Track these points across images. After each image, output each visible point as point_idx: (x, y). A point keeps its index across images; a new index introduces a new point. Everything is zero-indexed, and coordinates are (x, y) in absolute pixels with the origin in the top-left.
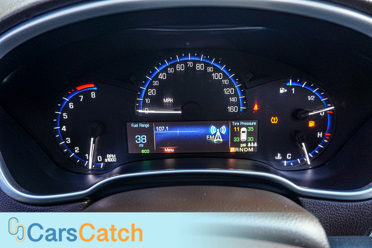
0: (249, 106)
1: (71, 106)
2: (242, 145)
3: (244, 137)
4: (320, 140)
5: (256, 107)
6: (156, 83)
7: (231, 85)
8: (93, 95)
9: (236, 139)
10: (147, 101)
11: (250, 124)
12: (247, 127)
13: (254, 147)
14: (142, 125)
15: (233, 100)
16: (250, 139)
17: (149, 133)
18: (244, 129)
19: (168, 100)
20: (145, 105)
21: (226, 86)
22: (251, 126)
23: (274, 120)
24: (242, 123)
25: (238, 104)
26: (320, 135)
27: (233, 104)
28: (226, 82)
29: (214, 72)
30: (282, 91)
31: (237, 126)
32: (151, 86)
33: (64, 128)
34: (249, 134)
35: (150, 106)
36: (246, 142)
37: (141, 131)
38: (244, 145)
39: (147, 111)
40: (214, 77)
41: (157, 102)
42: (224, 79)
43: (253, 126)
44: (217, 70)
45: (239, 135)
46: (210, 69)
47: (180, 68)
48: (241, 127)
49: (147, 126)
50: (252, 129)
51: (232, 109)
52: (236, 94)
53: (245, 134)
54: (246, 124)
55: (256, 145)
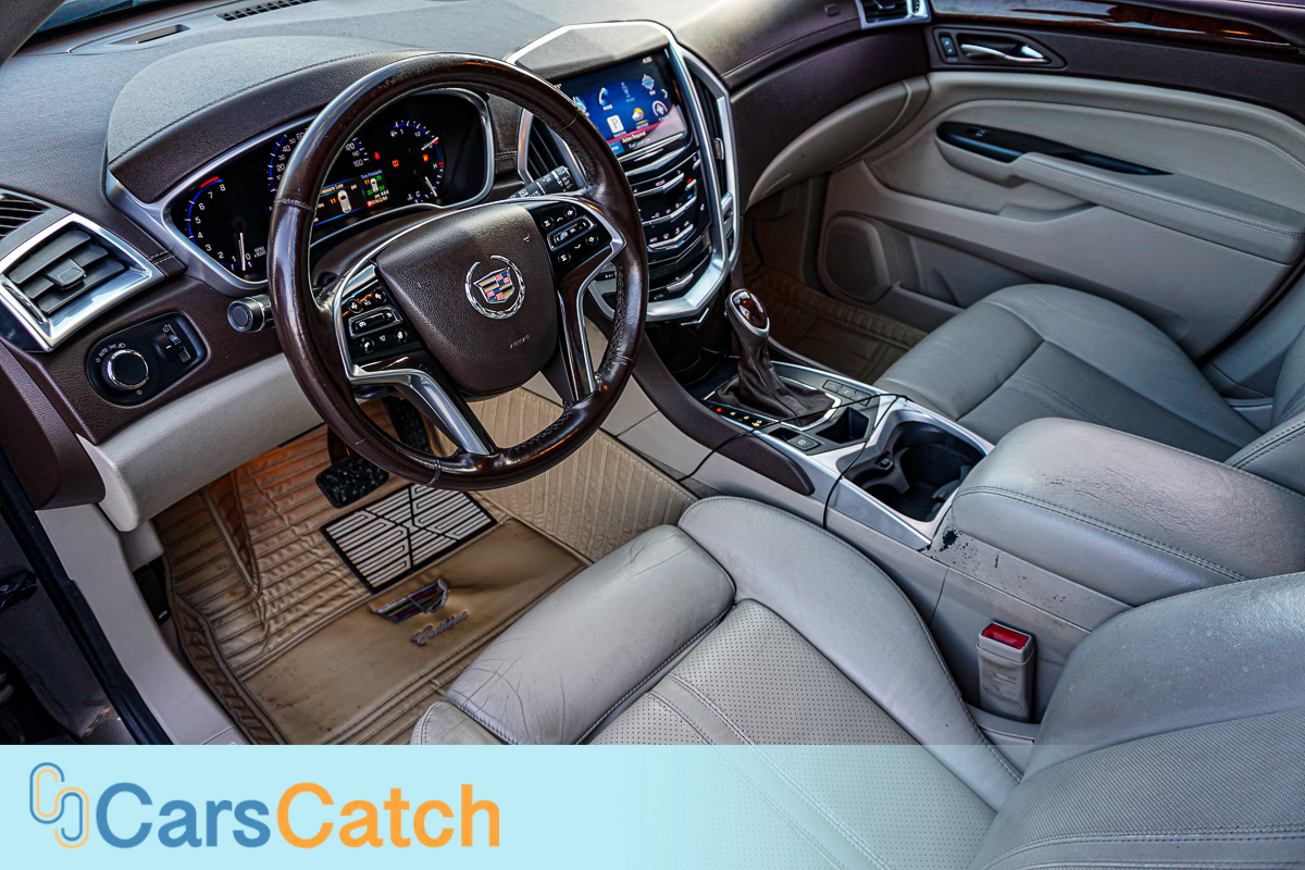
0: (371, 156)
1: (202, 207)
2: (377, 196)
3: (375, 188)
4: (437, 171)
6: (281, 157)
8: (223, 188)
9: (370, 193)
10: (278, 177)
11: (377, 173)
12: (374, 177)
13: (386, 195)
15: (356, 154)
16: (382, 188)
18: (373, 180)
22: (378, 175)
24: (370, 174)
25: (361, 156)
26: (435, 166)
27: (357, 158)
30: (393, 134)
31: (366, 179)
33: (200, 235)
34: (379, 184)
36: (379, 192)
43: (380, 174)
45: (370, 187)
48: (370, 178)
50: (379, 178)
51: (358, 163)
52: (357, 149)
53: (376, 185)
54: (373, 174)
55: (388, 192)
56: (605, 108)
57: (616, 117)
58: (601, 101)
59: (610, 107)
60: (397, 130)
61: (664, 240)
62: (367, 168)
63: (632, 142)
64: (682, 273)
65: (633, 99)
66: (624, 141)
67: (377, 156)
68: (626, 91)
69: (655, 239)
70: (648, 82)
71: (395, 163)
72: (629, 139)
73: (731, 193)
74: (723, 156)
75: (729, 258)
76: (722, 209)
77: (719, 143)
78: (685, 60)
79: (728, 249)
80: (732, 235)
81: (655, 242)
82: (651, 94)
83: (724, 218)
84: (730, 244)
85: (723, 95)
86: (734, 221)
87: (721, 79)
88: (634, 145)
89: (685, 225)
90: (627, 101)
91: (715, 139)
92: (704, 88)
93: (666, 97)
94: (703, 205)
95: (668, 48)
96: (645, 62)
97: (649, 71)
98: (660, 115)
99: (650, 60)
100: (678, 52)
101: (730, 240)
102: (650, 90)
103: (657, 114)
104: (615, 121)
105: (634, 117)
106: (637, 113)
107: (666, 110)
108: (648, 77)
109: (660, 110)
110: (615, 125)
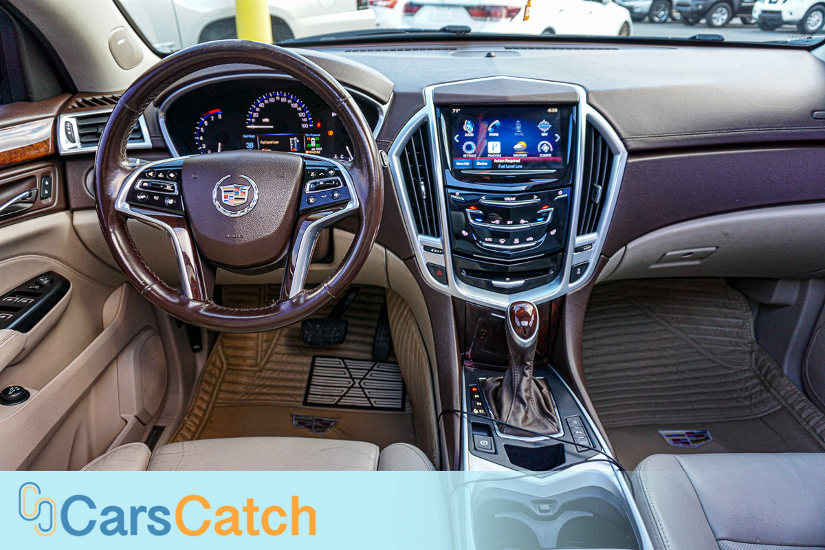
0: (315, 124)
1: (206, 123)
2: (313, 149)
3: (313, 144)
5: (319, 125)
6: (258, 109)
7: (303, 110)
8: (220, 116)
9: (308, 146)
10: (253, 120)
11: (316, 135)
12: (315, 137)
13: (320, 151)
14: (250, 136)
15: (305, 120)
16: (318, 145)
17: (254, 141)
19: (266, 120)
20: (251, 123)
21: (300, 112)
22: (317, 137)
24: (311, 135)
25: (308, 122)
27: (305, 123)
28: (300, 109)
29: (293, 103)
30: (334, 115)
31: (309, 137)
32: (254, 111)
33: (201, 138)
34: (317, 142)
35: (255, 124)
36: (315, 147)
37: (250, 140)
38: (314, 149)
39: (253, 127)
40: (292, 106)
41: (258, 121)
42: (298, 107)
44: (294, 102)
45: (310, 142)
46: (290, 101)
47: (272, 100)
48: (311, 137)
49: (253, 136)
50: (318, 139)
51: (305, 126)
52: (306, 117)
53: (314, 142)
54: (314, 135)
55: (321, 149)
56: (491, 135)
57: (498, 143)
58: (490, 129)
59: (497, 135)
61: (499, 244)
62: (309, 131)
63: (502, 164)
64: (515, 276)
65: (522, 135)
66: (496, 161)
68: (518, 128)
69: (490, 240)
70: (544, 126)
71: (331, 133)
72: (503, 161)
73: (599, 233)
74: (598, 201)
75: (570, 285)
76: (577, 243)
77: (597, 189)
78: (588, 117)
79: (573, 278)
80: (584, 266)
81: (489, 242)
82: (543, 134)
83: (577, 250)
84: (578, 273)
85: (619, 153)
86: (593, 257)
87: (622, 139)
88: (503, 167)
89: (528, 240)
90: (516, 134)
91: (596, 185)
92: (605, 144)
93: (557, 140)
94: (555, 231)
95: (576, 104)
96: (549, 110)
97: (550, 118)
98: (543, 152)
99: (555, 110)
100: (585, 110)
101: (579, 269)
102: (543, 132)
103: (540, 151)
104: (495, 145)
105: (515, 147)
106: (520, 145)
107: (552, 150)
108: (546, 122)
109: (546, 148)
110: (494, 148)
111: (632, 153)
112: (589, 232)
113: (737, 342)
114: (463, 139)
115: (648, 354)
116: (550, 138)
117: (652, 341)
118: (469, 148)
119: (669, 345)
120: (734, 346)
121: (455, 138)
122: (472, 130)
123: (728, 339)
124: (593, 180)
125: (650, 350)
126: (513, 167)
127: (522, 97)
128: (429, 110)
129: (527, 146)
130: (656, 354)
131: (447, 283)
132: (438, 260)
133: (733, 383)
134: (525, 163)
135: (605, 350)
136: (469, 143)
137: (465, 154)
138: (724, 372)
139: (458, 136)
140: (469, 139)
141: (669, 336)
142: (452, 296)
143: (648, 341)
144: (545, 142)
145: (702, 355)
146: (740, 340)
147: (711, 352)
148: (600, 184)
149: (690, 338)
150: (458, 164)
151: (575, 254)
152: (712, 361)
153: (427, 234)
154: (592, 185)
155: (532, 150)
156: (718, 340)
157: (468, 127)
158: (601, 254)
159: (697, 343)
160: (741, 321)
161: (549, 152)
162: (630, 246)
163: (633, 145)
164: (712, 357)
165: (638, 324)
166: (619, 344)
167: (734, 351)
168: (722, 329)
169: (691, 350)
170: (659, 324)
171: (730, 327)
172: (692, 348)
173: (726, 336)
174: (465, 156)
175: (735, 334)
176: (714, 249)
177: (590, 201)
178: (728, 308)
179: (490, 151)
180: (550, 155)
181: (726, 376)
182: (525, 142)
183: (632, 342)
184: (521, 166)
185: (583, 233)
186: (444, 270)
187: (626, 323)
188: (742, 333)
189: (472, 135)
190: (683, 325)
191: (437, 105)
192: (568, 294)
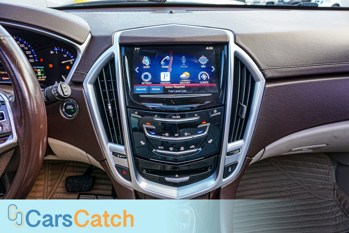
0: (39, 59)
2: (39, 77)
3: (39, 74)
9: (36, 75)
11: (41, 67)
12: (40, 69)
13: (45, 78)
15: (31, 56)
16: (43, 74)
21: (27, 50)
22: (42, 69)
23: (51, 66)
24: (37, 67)
25: (34, 58)
27: (31, 58)
30: (52, 52)
31: (35, 69)
34: (42, 72)
36: (41, 76)
38: (40, 77)
40: (21, 46)
42: (25, 47)
43: (42, 68)
44: (22, 43)
45: (37, 73)
46: (18, 43)
48: (37, 69)
50: (42, 70)
51: (31, 61)
52: (32, 54)
53: (40, 72)
54: (39, 67)
55: (45, 77)
56: (163, 67)
57: (169, 73)
58: (162, 63)
59: (167, 67)
60: (55, 51)
61: (170, 151)
62: (35, 64)
63: (171, 89)
64: (182, 173)
65: (187, 67)
66: (166, 87)
67: (42, 60)
69: (162, 148)
70: (203, 60)
72: (172, 87)
73: (245, 141)
74: (244, 116)
75: (224, 180)
76: (228, 148)
77: (243, 108)
78: (236, 53)
79: (226, 174)
80: (234, 166)
81: (161, 149)
82: (202, 66)
83: (228, 154)
84: (229, 171)
85: (259, 80)
86: (240, 159)
87: (261, 70)
88: (172, 91)
89: (191, 147)
90: (182, 66)
91: (242, 104)
92: (248, 73)
93: (213, 71)
94: (211, 140)
95: (227, 43)
96: (207, 48)
97: (208, 54)
98: (202, 80)
99: (211, 48)
100: (233, 48)
101: (230, 168)
102: (202, 65)
103: (200, 79)
104: (166, 75)
105: (181, 76)
106: (185, 75)
107: (209, 78)
108: (204, 57)
109: (204, 77)
110: (165, 77)
111: (269, 80)
112: (237, 140)
113: (325, 183)
114: (142, 71)
115: (274, 190)
116: (208, 69)
117: (275, 181)
118: (146, 77)
119: (285, 184)
120: (323, 185)
121: (136, 70)
122: (149, 63)
123: (320, 181)
124: (240, 101)
125: (275, 187)
126: (179, 91)
127: (185, 38)
128: (115, 49)
129: (190, 75)
130: (278, 189)
131: (130, 179)
132: (123, 163)
133: (324, 208)
134: (188, 88)
135: (249, 187)
136: (146, 73)
137: (144, 81)
138: (318, 201)
139: (138, 68)
140: (147, 70)
141: (286, 178)
142: (134, 190)
143: (273, 181)
144: (204, 72)
145: (305, 190)
146: (327, 182)
147: (310, 188)
148: (245, 104)
149: (298, 179)
150: (138, 89)
151: (227, 157)
152: (311, 194)
153: (115, 142)
154: (239, 104)
155: (193, 78)
156: (314, 182)
157: (146, 61)
158: (246, 156)
159: (302, 183)
160: (327, 171)
161: (207, 79)
162: (267, 148)
163: (270, 74)
164: (310, 191)
165: (267, 171)
166: (257, 183)
167: (324, 188)
168: (316, 175)
169: (298, 187)
170: (280, 171)
171: (321, 174)
172: (298, 185)
173: (319, 179)
174: (143, 83)
175: (323, 178)
176: (325, 145)
177: (238, 117)
178: (319, 163)
179: (162, 79)
180: (208, 82)
181: (319, 203)
182: (189, 72)
183: (264, 182)
184: (185, 91)
185: (233, 141)
186: (128, 171)
187: (260, 170)
188: (328, 178)
189: (148, 67)
190: (293, 172)
191: (121, 45)
192: (222, 187)
